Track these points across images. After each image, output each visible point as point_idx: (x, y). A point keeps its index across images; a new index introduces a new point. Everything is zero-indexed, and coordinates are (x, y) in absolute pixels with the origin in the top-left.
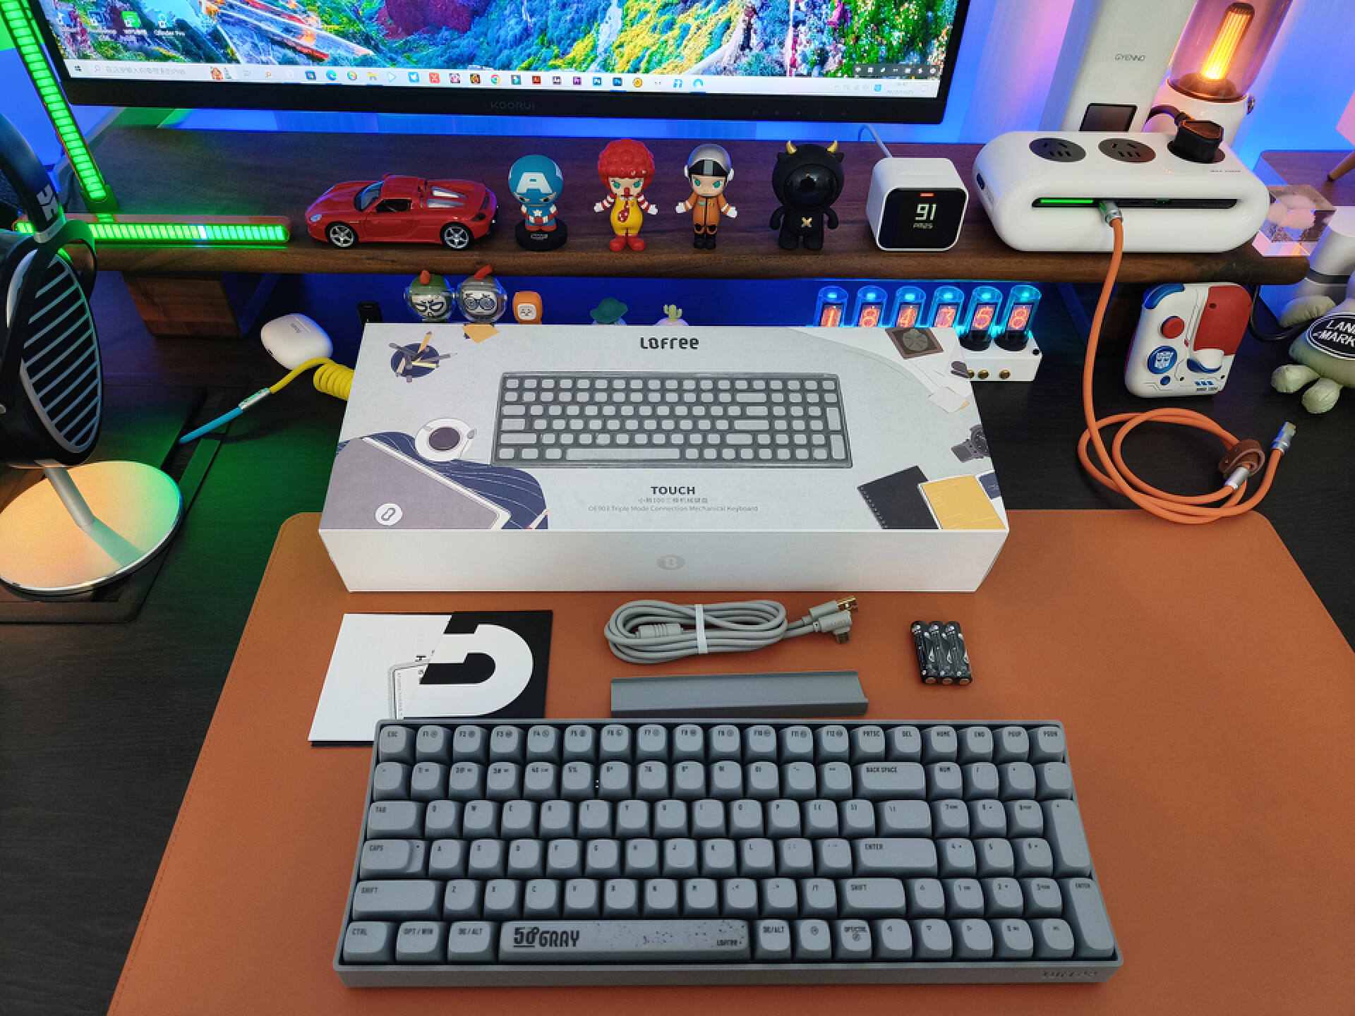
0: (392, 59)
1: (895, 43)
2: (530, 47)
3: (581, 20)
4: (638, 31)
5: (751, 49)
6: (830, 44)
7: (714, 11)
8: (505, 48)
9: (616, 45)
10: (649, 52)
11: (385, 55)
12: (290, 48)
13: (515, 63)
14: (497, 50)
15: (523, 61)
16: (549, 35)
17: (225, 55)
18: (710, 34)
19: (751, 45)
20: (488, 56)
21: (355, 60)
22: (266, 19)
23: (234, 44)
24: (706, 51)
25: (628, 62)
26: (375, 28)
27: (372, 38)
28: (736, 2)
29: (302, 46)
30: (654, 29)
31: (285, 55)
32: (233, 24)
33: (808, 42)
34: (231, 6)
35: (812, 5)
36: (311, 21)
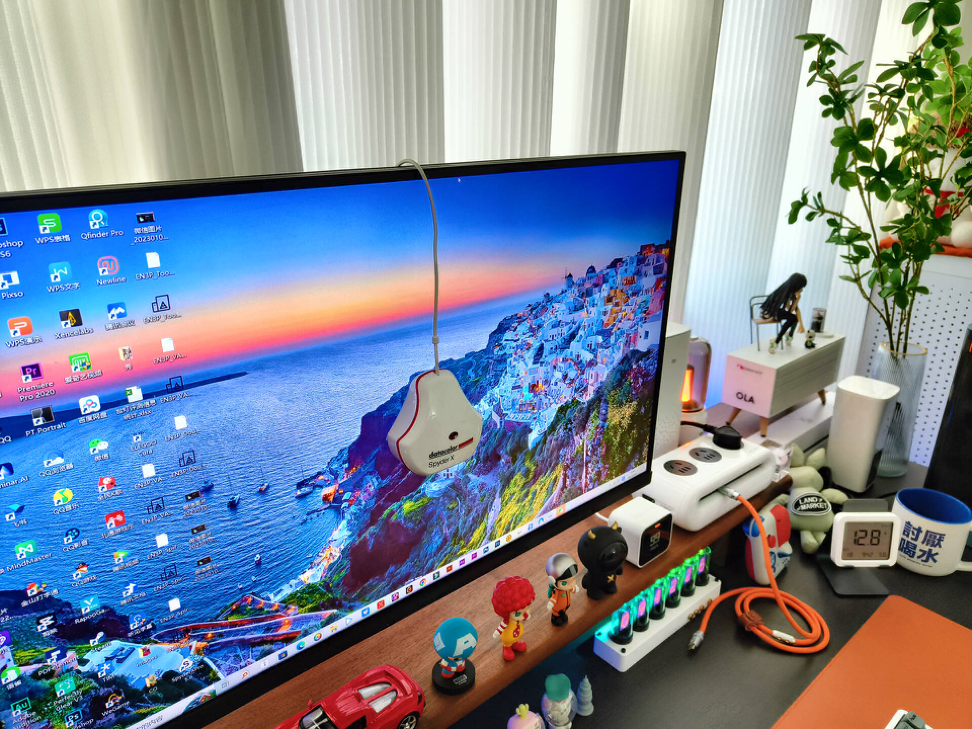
0: (350, 608)
2: (447, 549)
3: (478, 516)
4: (510, 507)
5: (567, 488)
6: (602, 467)
7: (549, 476)
8: (431, 557)
9: (497, 521)
10: (516, 516)
11: (346, 607)
12: (267, 642)
13: (436, 564)
14: (425, 563)
15: (441, 561)
16: (459, 535)
17: (207, 680)
18: (547, 489)
19: (567, 485)
20: (419, 569)
21: (321, 623)
22: (250, 630)
23: (217, 665)
24: (545, 500)
25: (504, 528)
26: (340, 592)
27: (337, 599)
28: (559, 465)
29: (279, 635)
30: (518, 502)
31: (263, 650)
32: (219, 649)
33: (592, 470)
34: (220, 635)
35: (594, 450)
36: (290, 612)
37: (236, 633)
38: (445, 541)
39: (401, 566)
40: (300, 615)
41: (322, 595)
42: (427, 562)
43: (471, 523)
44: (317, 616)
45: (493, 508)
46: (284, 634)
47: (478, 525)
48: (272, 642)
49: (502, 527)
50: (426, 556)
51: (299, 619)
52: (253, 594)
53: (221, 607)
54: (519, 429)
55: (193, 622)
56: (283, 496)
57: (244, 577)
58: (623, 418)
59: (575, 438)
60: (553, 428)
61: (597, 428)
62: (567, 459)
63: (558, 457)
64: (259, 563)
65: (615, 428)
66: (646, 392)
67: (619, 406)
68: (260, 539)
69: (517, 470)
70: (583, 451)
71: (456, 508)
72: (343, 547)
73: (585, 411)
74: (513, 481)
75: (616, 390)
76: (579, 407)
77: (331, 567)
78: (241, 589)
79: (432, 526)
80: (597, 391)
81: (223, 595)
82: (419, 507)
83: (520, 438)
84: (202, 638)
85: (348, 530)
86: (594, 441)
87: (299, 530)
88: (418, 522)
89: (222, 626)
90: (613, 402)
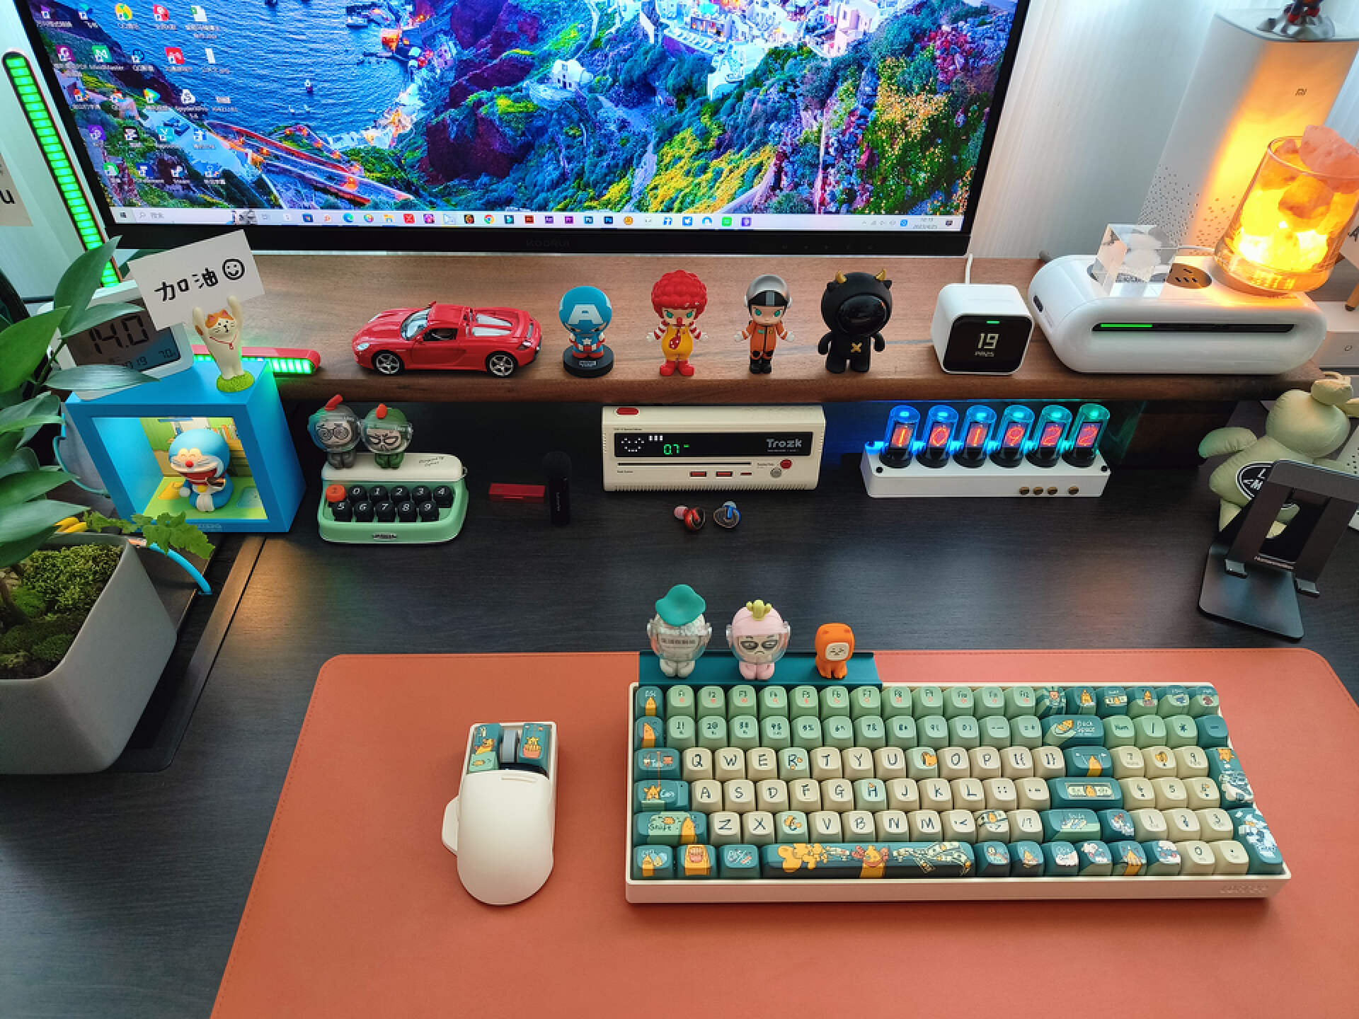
0: (431, 203)
1: (920, 184)
2: (566, 190)
3: (617, 165)
4: (673, 175)
5: (781, 190)
6: (858, 185)
7: (746, 156)
8: (543, 191)
9: (650, 187)
10: (682, 193)
11: (425, 199)
12: (332, 194)
13: (551, 204)
14: (534, 194)
15: (559, 203)
16: (585, 179)
17: (269, 201)
18: (742, 176)
19: (782, 186)
20: (526, 198)
21: (395, 204)
22: (311, 169)
23: (278, 191)
24: (738, 192)
25: (662, 202)
26: (416, 175)
27: (413, 184)
28: (768, 148)
29: (344, 192)
30: (688, 173)
31: (327, 201)
32: (278, 173)
33: (837, 182)
34: (277, 157)
35: (841, 150)
36: (354, 170)
37: (295, 164)
38: (563, 177)
39: (498, 182)
40: (366, 180)
41: (392, 168)
42: (537, 194)
43: (604, 170)
44: (389, 192)
45: (642, 164)
46: (350, 194)
47: (616, 180)
48: (336, 196)
49: (659, 199)
50: (535, 186)
51: (367, 185)
52: (309, 127)
53: (272, 125)
54: (690, 59)
55: (246, 127)
56: (330, 17)
57: (293, 100)
58: (911, 117)
59: (802, 113)
60: (756, 79)
61: (852, 113)
62: (785, 144)
63: (766, 133)
64: (310, 91)
65: (891, 126)
66: (971, 87)
67: (905, 92)
68: (308, 61)
69: (685, 124)
70: (819, 141)
71: (580, 138)
72: (415, 120)
73: (827, 74)
74: (678, 138)
75: (898, 59)
76: (813, 63)
77: (401, 138)
78: (293, 114)
79: (542, 146)
80: (855, 47)
81: (273, 110)
82: (521, 112)
83: (692, 73)
84: (258, 150)
85: (420, 99)
86: (843, 133)
87: (357, 71)
88: (520, 132)
89: (278, 148)
90: (890, 78)
